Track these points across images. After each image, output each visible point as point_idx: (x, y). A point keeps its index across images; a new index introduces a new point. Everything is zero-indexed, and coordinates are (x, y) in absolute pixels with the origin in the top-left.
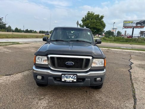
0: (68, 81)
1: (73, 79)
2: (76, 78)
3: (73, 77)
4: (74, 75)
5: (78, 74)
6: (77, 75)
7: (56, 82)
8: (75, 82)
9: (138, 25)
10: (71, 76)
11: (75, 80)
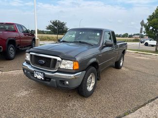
1: (41, 77)
2: (43, 76)
4: (42, 73)
5: (46, 73)
8: (43, 80)
10: (40, 74)
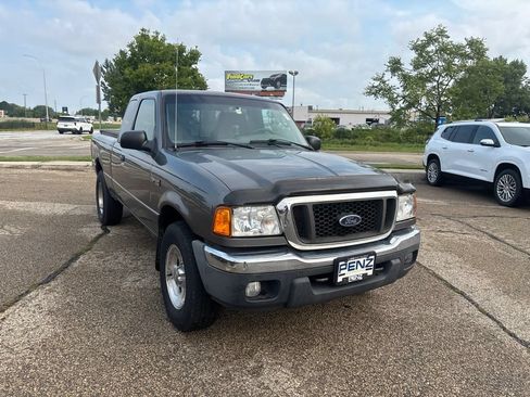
0: (354, 279)
2: (372, 263)
3: (366, 263)
4: (367, 255)
5: (377, 251)
6: (374, 254)
7: (317, 292)
8: (369, 278)
9: (268, 88)
10: (361, 260)
11: (370, 272)
